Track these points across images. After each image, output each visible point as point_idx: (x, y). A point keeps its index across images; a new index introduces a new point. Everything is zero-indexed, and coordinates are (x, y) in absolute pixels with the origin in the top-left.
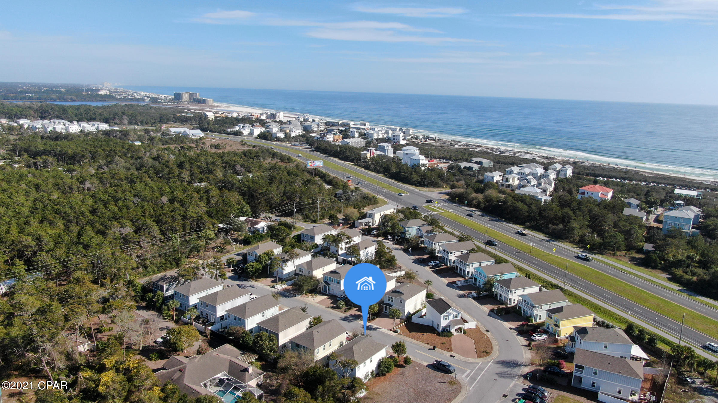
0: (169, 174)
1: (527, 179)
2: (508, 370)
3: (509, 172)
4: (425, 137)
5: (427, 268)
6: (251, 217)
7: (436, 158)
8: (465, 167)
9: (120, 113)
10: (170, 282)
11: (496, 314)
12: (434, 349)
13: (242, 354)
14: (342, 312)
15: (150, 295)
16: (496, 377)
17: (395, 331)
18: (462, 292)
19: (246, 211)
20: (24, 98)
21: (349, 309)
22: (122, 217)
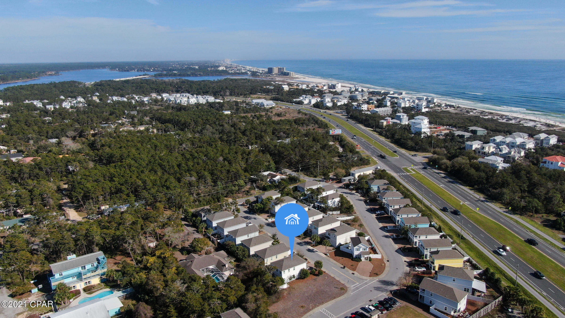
0: (235, 138)
1: (499, 148)
2: (383, 286)
3: (492, 141)
4: (446, 105)
5: (374, 216)
6: (275, 172)
7: (443, 125)
8: (458, 135)
9: (224, 87)
10: (206, 212)
11: (402, 251)
12: (344, 268)
13: (228, 257)
14: (300, 239)
15: (194, 218)
16: (372, 289)
17: (326, 255)
18: (388, 234)
19: (272, 168)
20: (171, 75)
21: (305, 238)
22: (192, 170)
